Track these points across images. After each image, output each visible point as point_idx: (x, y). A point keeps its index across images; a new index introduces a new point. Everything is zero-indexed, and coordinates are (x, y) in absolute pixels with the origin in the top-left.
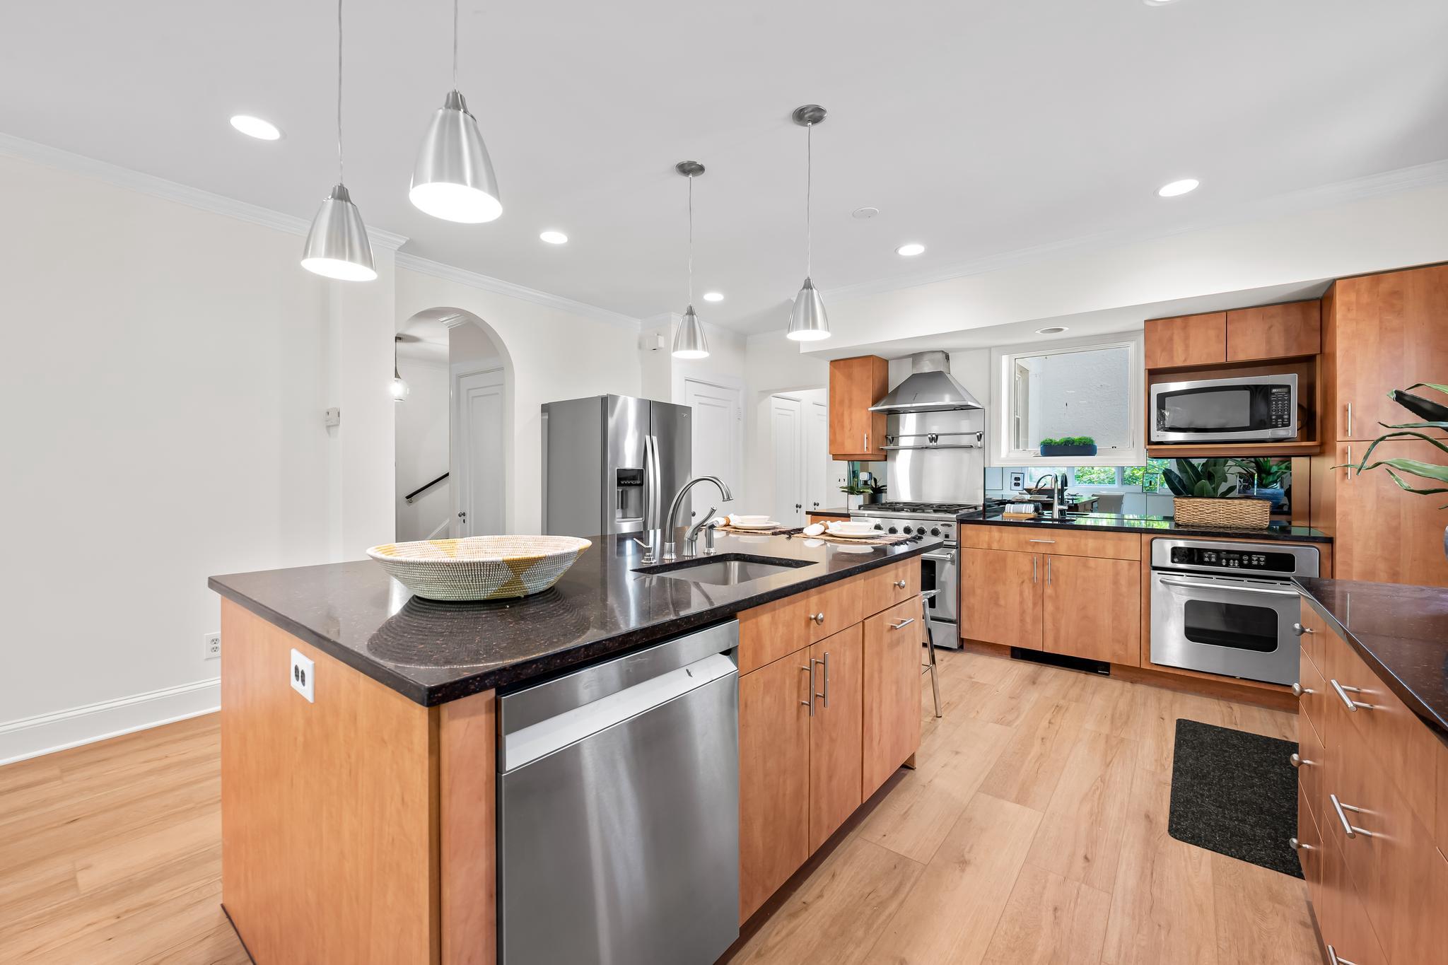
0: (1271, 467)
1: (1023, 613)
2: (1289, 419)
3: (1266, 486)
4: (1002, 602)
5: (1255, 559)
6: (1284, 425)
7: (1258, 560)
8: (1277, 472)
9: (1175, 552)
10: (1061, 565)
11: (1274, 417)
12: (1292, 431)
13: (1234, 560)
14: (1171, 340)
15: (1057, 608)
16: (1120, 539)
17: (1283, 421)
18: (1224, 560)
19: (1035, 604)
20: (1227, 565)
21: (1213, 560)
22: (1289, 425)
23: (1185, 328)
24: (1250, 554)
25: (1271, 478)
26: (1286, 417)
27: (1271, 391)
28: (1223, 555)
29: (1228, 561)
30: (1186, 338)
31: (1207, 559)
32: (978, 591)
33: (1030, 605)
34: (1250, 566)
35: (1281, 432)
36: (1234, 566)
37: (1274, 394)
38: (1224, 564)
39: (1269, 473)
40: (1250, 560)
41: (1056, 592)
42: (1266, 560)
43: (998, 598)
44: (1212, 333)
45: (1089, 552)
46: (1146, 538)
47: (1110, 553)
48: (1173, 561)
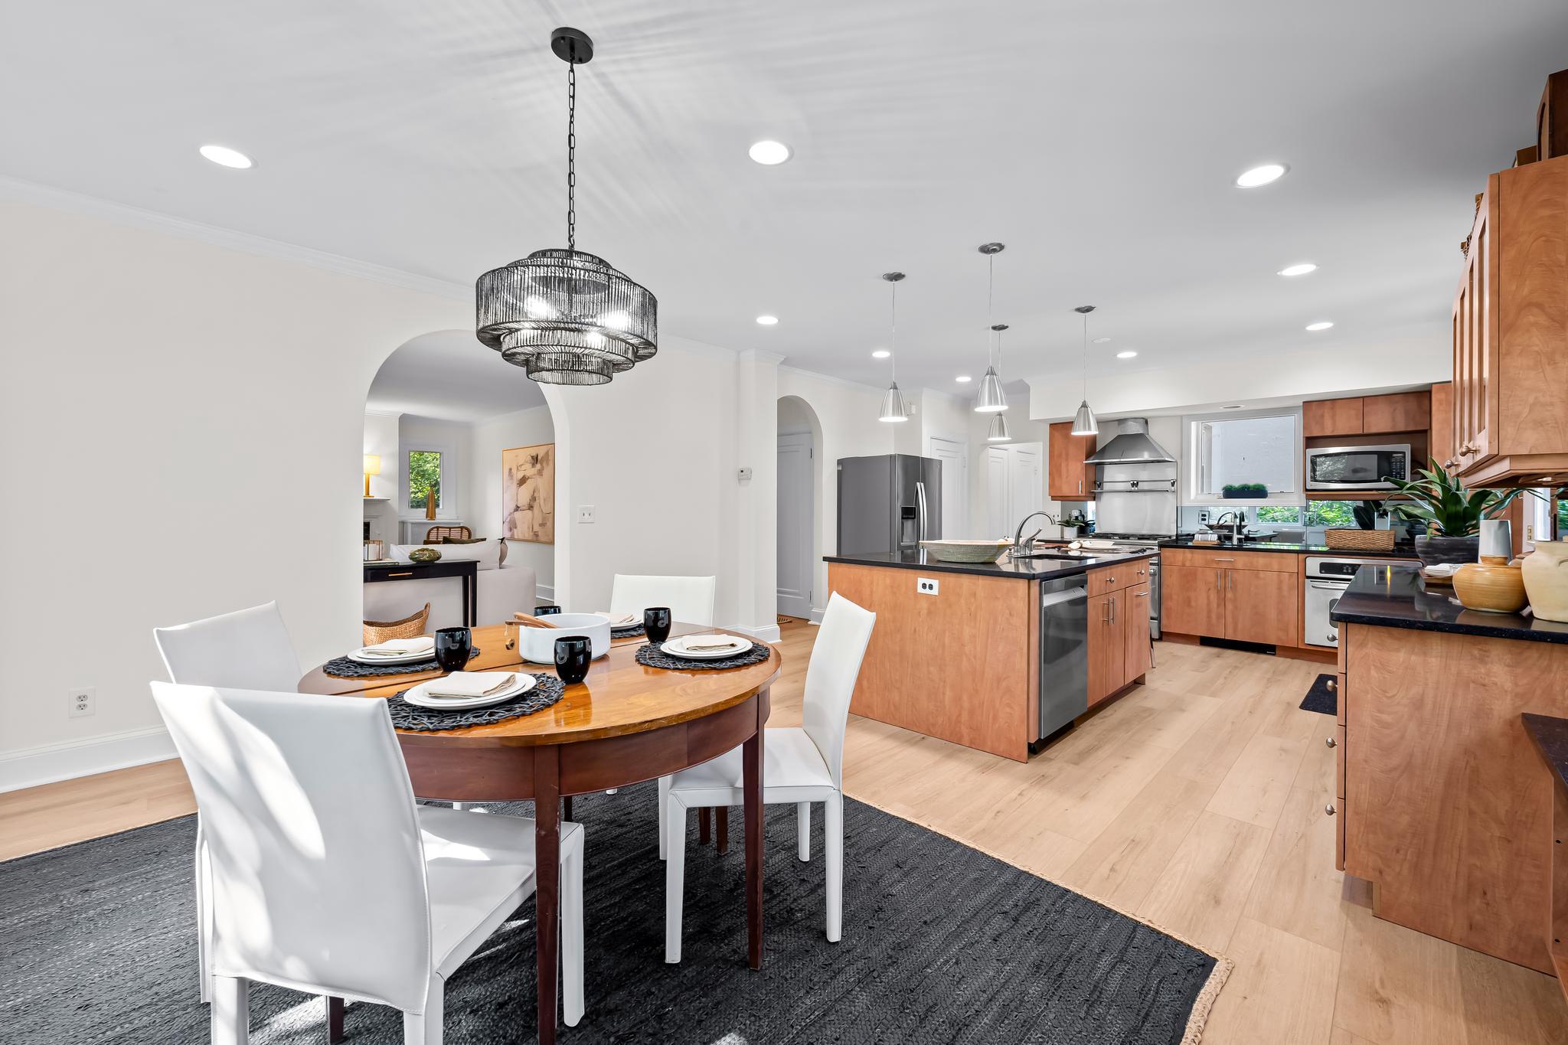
1: (1209, 612)
4: (1193, 604)
9: (1324, 567)
10: (1239, 576)
14: (1322, 416)
15: (1236, 608)
16: (1283, 558)
19: (1218, 605)
21: (1350, 571)
23: (1333, 408)
27: (1392, 455)
30: (1334, 415)
31: (1345, 571)
32: (1175, 597)
33: (1215, 606)
37: (1394, 457)
41: (1235, 596)
43: (1190, 601)
44: (1353, 412)
45: (1259, 567)
46: (1302, 556)
47: (1276, 567)
48: (1321, 573)
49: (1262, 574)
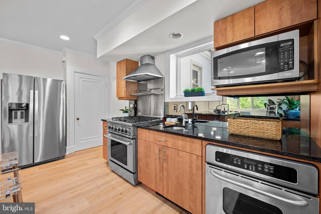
0: (294, 102)
1: (156, 174)
2: (293, 64)
3: (292, 109)
4: (149, 167)
5: (266, 167)
6: (289, 69)
7: (269, 169)
8: (296, 104)
9: (218, 154)
10: (170, 152)
11: (282, 64)
12: (295, 72)
13: (252, 165)
14: (226, 29)
15: (168, 175)
16: (192, 142)
17: (288, 66)
18: (246, 165)
19: (160, 171)
20: (248, 169)
21: (239, 163)
22: (293, 68)
23: (232, 22)
24: (263, 163)
25: (294, 106)
26: (291, 62)
27: (279, 46)
28: (245, 161)
29: (248, 165)
30: (233, 27)
31: (235, 162)
32: (142, 160)
33: (159, 171)
34: (262, 172)
35: (287, 74)
36: (252, 170)
37: (282, 47)
38: (246, 167)
39: (293, 104)
40: (263, 168)
41: (167, 166)
42: (274, 170)
43: (148, 165)
44: (247, 21)
45: (180, 147)
46: (205, 143)
47: (188, 149)
48: (216, 160)
49: (181, 154)
